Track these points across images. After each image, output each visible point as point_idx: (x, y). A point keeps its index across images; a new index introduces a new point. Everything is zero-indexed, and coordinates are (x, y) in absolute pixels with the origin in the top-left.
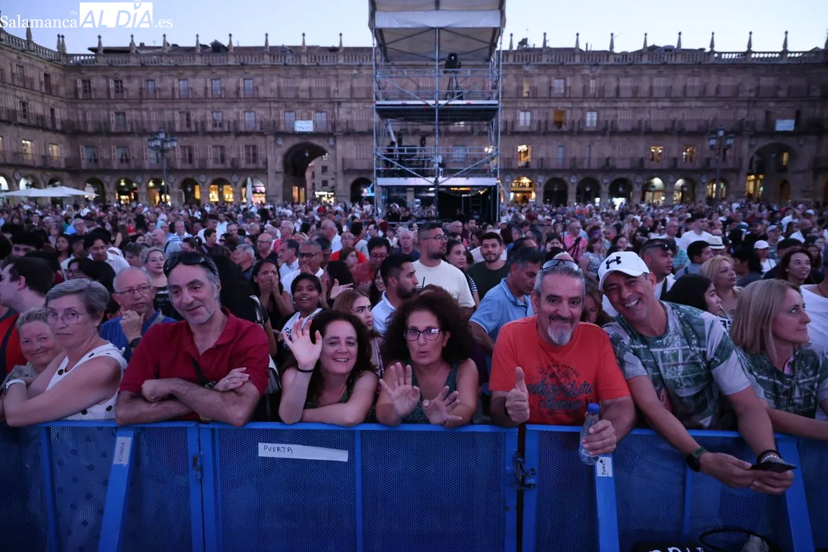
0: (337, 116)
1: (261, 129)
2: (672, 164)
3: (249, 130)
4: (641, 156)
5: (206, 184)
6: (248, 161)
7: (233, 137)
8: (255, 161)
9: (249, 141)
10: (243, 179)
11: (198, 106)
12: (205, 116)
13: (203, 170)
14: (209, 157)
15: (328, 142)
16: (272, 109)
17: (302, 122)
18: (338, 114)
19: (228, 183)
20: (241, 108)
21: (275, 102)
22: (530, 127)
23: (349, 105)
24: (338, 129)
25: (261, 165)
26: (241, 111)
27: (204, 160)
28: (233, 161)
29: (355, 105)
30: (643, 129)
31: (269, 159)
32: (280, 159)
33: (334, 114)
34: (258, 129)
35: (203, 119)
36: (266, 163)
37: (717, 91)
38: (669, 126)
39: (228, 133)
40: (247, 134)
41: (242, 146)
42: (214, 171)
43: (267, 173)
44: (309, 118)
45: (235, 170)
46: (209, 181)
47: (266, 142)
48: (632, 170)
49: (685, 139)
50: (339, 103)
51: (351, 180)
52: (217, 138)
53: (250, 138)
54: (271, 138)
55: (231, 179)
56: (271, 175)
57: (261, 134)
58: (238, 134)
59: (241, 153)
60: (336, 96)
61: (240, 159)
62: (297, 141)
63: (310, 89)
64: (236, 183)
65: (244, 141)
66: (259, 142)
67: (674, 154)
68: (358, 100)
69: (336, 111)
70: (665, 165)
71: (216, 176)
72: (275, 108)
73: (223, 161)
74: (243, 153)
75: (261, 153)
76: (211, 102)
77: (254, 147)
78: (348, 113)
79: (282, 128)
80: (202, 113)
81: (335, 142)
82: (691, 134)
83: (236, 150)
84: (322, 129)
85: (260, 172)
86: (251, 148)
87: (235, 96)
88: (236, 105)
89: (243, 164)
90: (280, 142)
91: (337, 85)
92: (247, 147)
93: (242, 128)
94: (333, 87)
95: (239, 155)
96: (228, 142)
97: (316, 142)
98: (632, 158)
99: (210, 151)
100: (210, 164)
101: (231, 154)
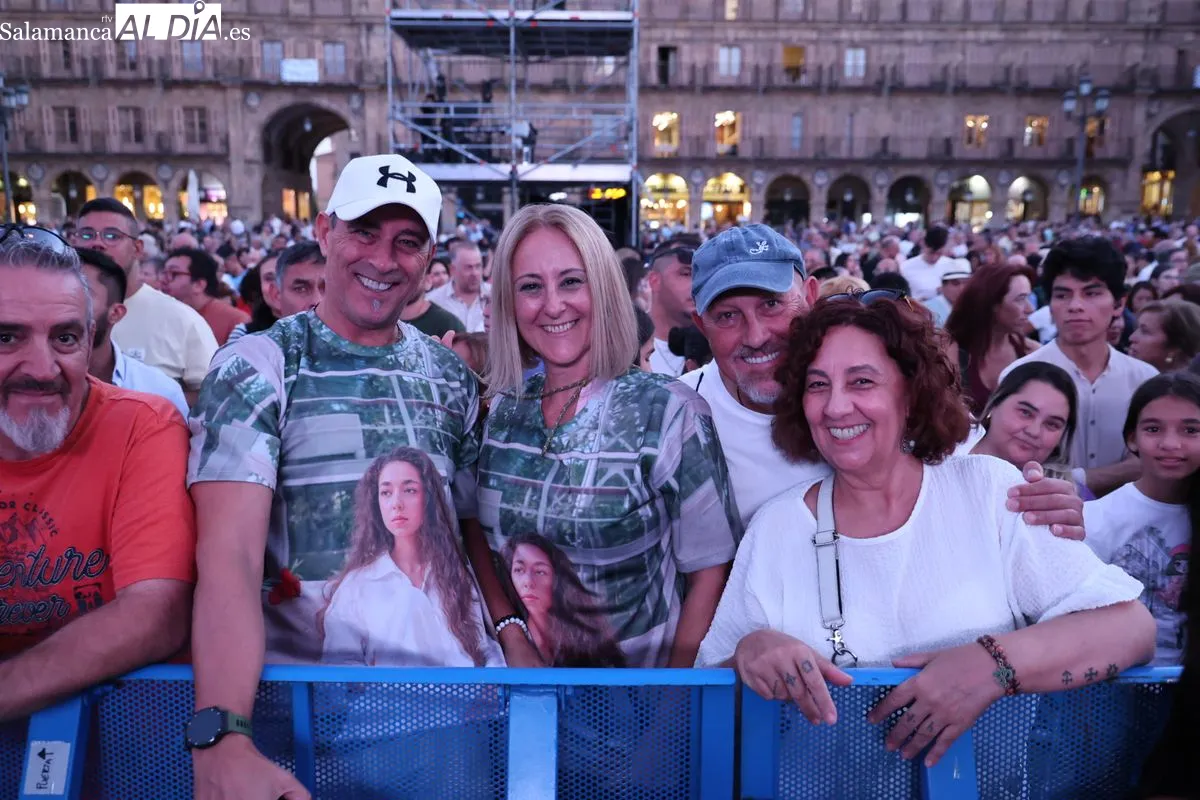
0: (365, 51)
1: (216, 75)
2: (1005, 148)
3: (191, 75)
4: (947, 134)
5: (107, 184)
6: (190, 139)
7: (158, 90)
8: (204, 139)
9: (192, 98)
10: (180, 173)
13: (100, 156)
14: (111, 128)
15: (349, 102)
17: (297, 61)
18: (368, 47)
19: (152, 183)
21: (243, 21)
22: (739, 77)
24: (369, 78)
25: (216, 147)
27: (100, 136)
28: (160, 138)
30: (951, 83)
31: (233, 134)
32: (254, 135)
33: (360, 48)
34: (209, 74)
35: (96, 57)
36: (226, 142)
37: (1089, 10)
38: (1000, 77)
39: (149, 82)
40: (187, 84)
41: (177, 109)
42: (122, 157)
43: (228, 164)
44: (310, 55)
45: (164, 155)
46: (113, 177)
47: (225, 103)
48: (930, 161)
49: (1028, 102)
50: (369, 27)
52: (127, 92)
53: (193, 93)
54: (237, 94)
55: (158, 174)
56: (237, 166)
57: (216, 85)
58: (170, 84)
59: (176, 123)
60: (363, 11)
61: (174, 133)
62: (286, 100)
64: (166, 183)
65: (181, 98)
66: (213, 101)
67: (1008, 130)
69: (364, 42)
70: (992, 151)
71: (127, 168)
73: (139, 138)
74: (179, 123)
75: (215, 124)
77: (203, 112)
79: (257, 74)
81: (363, 103)
82: (1038, 93)
83: (166, 116)
84: (338, 74)
85: (217, 160)
86: (196, 114)
89: (180, 145)
90: (254, 101)
92: (188, 110)
93: (177, 72)
95: (173, 126)
96: (151, 100)
97: (324, 101)
98: (931, 140)
99: (114, 117)
100: (115, 144)
101: (156, 125)
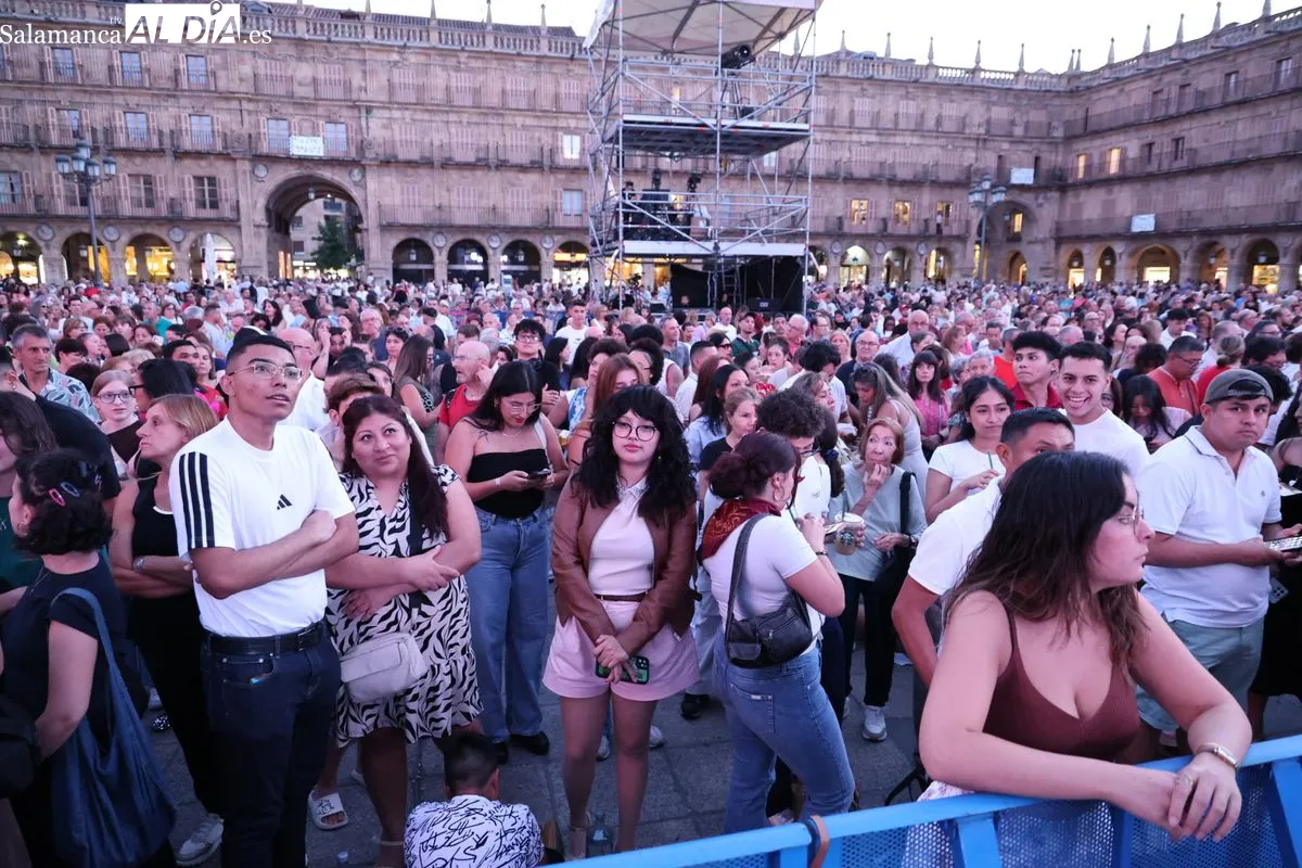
0: (364, 130)
1: (225, 148)
2: (881, 226)
3: (203, 147)
4: (839, 214)
5: (119, 245)
6: (201, 204)
7: (169, 160)
8: (214, 205)
9: (203, 168)
10: (192, 236)
11: (95, 99)
12: (111, 118)
13: (110, 218)
14: (123, 194)
15: (350, 173)
16: (245, 114)
17: (304, 138)
18: (368, 127)
19: (162, 243)
20: (185, 108)
21: (250, 100)
23: (386, 114)
24: (370, 154)
25: (227, 213)
26: (184, 114)
27: (112, 201)
28: (172, 203)
29: (396, 114)
30: (843, 174)
31: (242, 202)
32: (262, 202)
33: (361, 128)
34: (219, 147)
35: (106, 124)
36: (237, 208)
37: (939, 121)
38: (876, 171)
39: (160, 152)
40: (198, 155)
41: (188, 178)
42: (134, 220)
43: (239, 228)
44: (315, 132)
45: (175, 220)
46: (125, 238)
47: (235, 172)
48: (828, 234)
49: (897, 191)
50: (369, 110)
51: (394, 241)
52: (138, 160)
53: (203, 163)
54: (247, 166)
55: (168, 235)
56: (246, 229)
57: (226, 156)
58: (180, 155)
59: (187, 190)
60: (363, 96)
61: (185, 199)
62: (293, 172)
63: (315, 81)
64: (178, 244)
65: (192, 168)
66: (222, 171)
67: (883, 212)
68: (404, 106)
69: (364, 123)
70: (872, 228)
71: (139, 230)
72: (250, 112)
73: (150, 204)
74: (191, 189)
75: (226, 191)
76: (123, 94)
77: (212, 181)
78: (385, 127)
79: (265, 148)
80: (105, 114)
81: (364, 176)
82: (904, 183)
83: (177, 183)
84: (340, 151)
85: (229, 224)
86: (206, 182)
87: (170, 85)
88: (171, 101)
89: (191, 210)
90: (261, 171)
91: (365, 79)
92: (199, 180)
93: (187, 144)
94: (357, 80)
95: (184, 192)
96: (161, 168)
97: (327, 174)
98: (827, 219)
99: (125, 184)
100: (126, 208)
101: (167, 191)
